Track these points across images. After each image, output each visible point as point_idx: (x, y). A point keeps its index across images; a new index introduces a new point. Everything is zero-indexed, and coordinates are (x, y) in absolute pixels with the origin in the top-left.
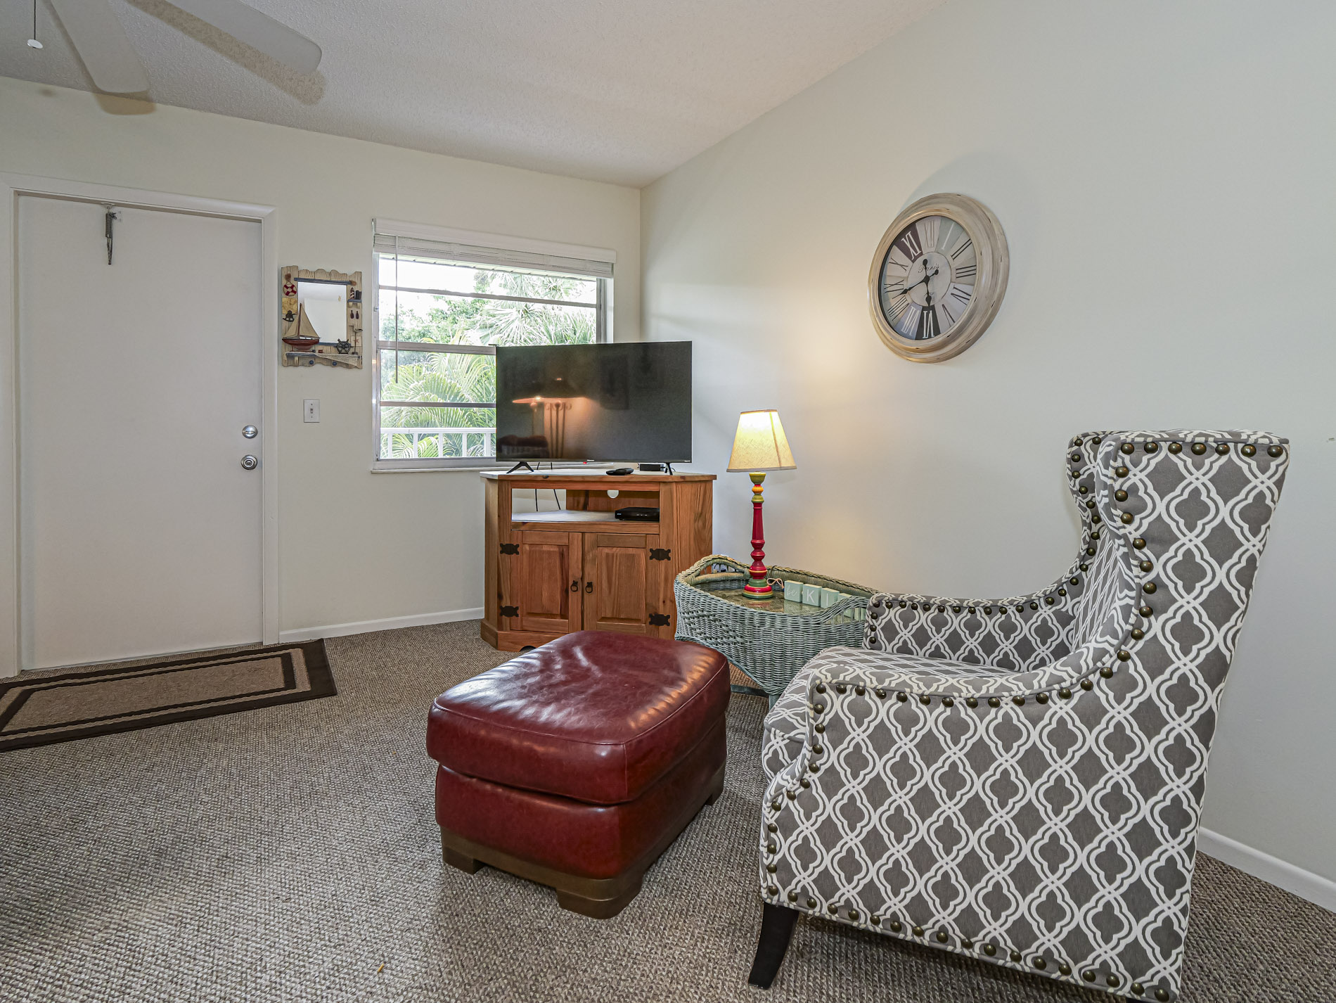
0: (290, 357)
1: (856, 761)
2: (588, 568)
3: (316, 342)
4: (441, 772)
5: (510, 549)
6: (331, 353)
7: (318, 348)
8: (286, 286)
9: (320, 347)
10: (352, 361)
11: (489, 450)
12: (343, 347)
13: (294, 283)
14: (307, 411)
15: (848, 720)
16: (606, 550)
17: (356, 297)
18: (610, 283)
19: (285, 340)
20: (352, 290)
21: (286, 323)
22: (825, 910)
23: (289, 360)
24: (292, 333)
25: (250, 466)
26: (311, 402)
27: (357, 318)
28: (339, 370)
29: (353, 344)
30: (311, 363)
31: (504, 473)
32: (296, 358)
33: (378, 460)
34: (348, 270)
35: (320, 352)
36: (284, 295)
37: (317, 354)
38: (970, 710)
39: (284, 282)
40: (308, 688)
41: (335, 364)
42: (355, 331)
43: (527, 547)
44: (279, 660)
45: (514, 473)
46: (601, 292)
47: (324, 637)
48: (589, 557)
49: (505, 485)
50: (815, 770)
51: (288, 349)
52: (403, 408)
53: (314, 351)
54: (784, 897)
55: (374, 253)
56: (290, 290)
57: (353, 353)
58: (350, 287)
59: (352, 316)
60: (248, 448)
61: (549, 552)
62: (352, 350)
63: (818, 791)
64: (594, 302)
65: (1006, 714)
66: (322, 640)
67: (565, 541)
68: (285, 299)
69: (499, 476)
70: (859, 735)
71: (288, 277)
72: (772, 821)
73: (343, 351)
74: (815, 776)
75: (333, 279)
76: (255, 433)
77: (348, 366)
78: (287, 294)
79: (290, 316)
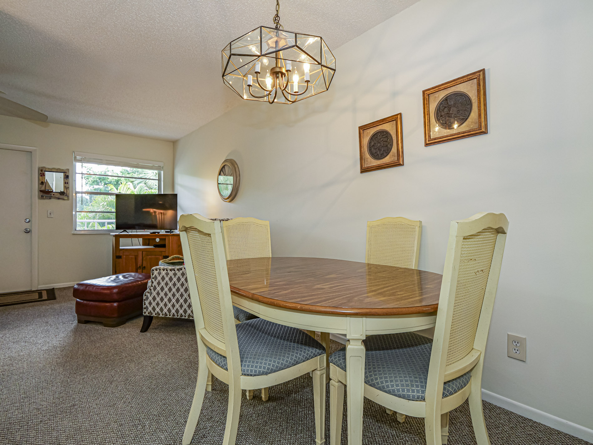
0: (42, 196)
1: (159, 283)
2: (144, 262)
3: (52, 192)
4: (77, 302)
5: (119, 257)
6: (58, 196)
7: (52, 194)
8: (41, 173)
9: (54, 193)
10: (66, 198)
11: (113, 226)
12: (62, 193)
13: (44, 172)
14: (49, 214)
15: (157, 275)
16: (150, 256)
17: (67, 177)
18: (162, 172)
19: (41, 191)
20: (65, 175)
21: (40, 186)
22: (154, 314)
23: (42, 197)
24: (43, 188)
25: (27, 232)
26: (51, 211)
27: (67, 183)
28: (61, 201)
29: (66, 192)
30: (50, 198)
31: (118, 234)
32: (45, 197)
33: (76, 230)
34: (64, 168)
35: (53, 195)
36: (40, 176)
37: (52, 195)
38: (177, 271)
39: (40, 172)
40: (46, 298)
41: (59, 199)
42: (66, 188)
43: (124, 256)
44: (37, 293)
45: (121, 234)
46: (159, 175)
47: (55, 288)
48: (144, 259)
49: (117, 237)
50: (152, 287)
51: (42, 194)
52: (97, 213)
53: (51, 195)
54: (147, 313)
55: (74, 162)
56: (42, 175)
57: (66, 195)
58: (65, 174)
59: (65, 183)
60: (27, 226)
61: (131, 258)
62: (65, 194)
63: (152, 291)
64: (157, 179)
65: (183, 271)
66: (54, 288)
67: (136, 254)
68: (40, 177)
69: (115, 235)
70: (159, 278)
71: (42, 171)
72: (145, 298)
73: (62, 194)
74: (152, 288)
75: (58, 171)
76: (29, 222)
77: (64, 199)
78: (41, 176)
79: (42, 183)
